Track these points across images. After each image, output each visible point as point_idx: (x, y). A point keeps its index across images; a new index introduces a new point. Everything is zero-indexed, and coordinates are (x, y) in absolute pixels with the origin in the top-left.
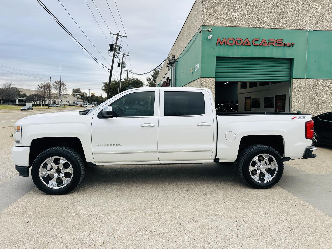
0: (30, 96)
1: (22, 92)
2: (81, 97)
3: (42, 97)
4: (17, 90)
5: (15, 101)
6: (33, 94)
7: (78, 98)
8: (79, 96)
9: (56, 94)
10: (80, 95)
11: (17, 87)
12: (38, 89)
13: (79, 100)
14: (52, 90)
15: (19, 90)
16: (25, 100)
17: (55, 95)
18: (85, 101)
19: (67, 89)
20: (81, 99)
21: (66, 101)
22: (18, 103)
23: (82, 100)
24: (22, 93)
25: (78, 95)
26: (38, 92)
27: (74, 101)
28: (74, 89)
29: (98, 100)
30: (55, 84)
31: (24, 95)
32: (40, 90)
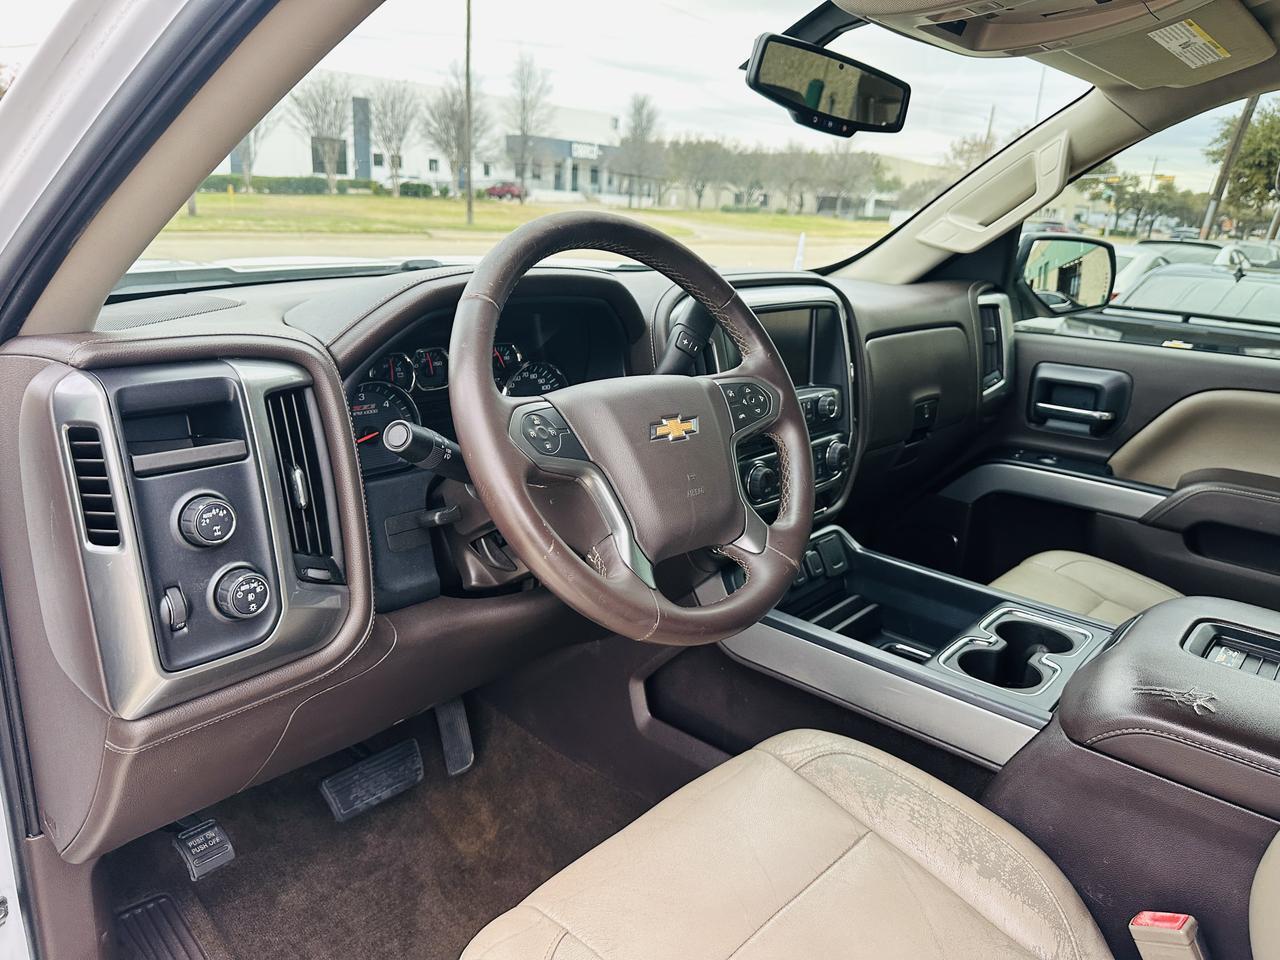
0: (914, 187)
1: (889, 169)
2: (1109, 192)
5: (862, 203)
7: (1095, 197)
8: (1102, 186)
10: (1109, 185)
12: (947, 160)
13: (1101, 204)
16: (897, 202)
18: (1121, 211)
20: (1109, 199)
22: (875, 212)
23: (1111, 208)
24: (888, 176)
25: (1097, 181)
27: (1077, 211)
29: (1189, 210)
31: (895, 184)
32: (953, 161)
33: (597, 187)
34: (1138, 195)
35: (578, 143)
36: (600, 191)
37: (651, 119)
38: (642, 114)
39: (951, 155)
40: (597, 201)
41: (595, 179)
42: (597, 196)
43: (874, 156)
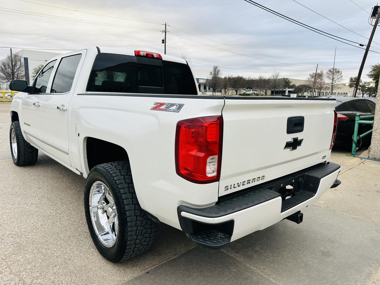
0: (299, 87)
1: (292, 82)
3: (310, 88)
4: (288, 81)
5: (285, 91)
6: (301, 85)
9: (328, 84)
11: (287, 78)
12: (309, 79)
14: (324, 79)
15: (290, 80)
16: (294, 91)
17: (327, 86)
18: (364, 93)
19: (343, 78)
21: (344, 93)
22: (288, 94)
24: (291, 84)
26: (308, 82)
28: (352, 78)
30: (329, 72)
31: (293, 86)
32: (310, 79)
33: (205, 90)
34: (370, 88)
35: (200, 79)
36: (206, 92)
37: (219, 71)
38: (216, 71)
39: (310, 77)
40: (206, 94)
41: (205, 88)
42: (205, 92)
43: (287, 79)
